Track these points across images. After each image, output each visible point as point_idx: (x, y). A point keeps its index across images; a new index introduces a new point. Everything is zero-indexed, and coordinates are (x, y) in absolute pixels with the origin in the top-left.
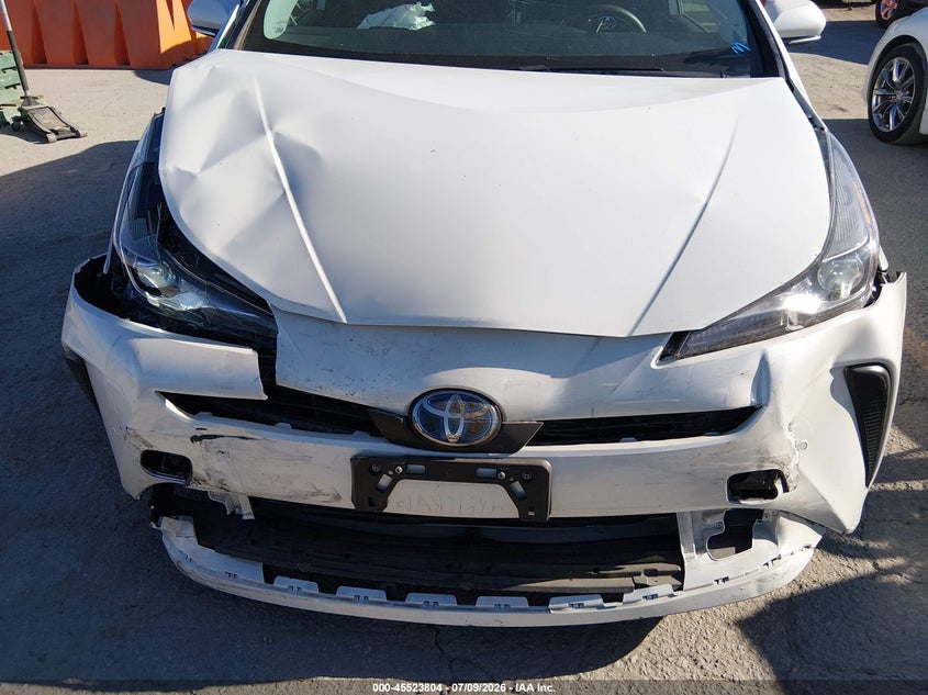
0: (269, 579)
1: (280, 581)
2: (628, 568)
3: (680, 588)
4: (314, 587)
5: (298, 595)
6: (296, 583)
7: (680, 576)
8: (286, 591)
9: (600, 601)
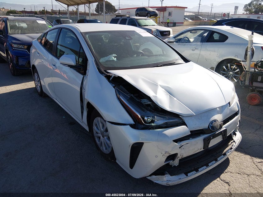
0: (187, 175)
1: (189, 174)
2: (229, 144)
3: (236, 143)
4: (195, 172)
5: (193, 175)
6: (191, 173)
7: (234, 142)
8: (191, 176)
9: (230, 150)
